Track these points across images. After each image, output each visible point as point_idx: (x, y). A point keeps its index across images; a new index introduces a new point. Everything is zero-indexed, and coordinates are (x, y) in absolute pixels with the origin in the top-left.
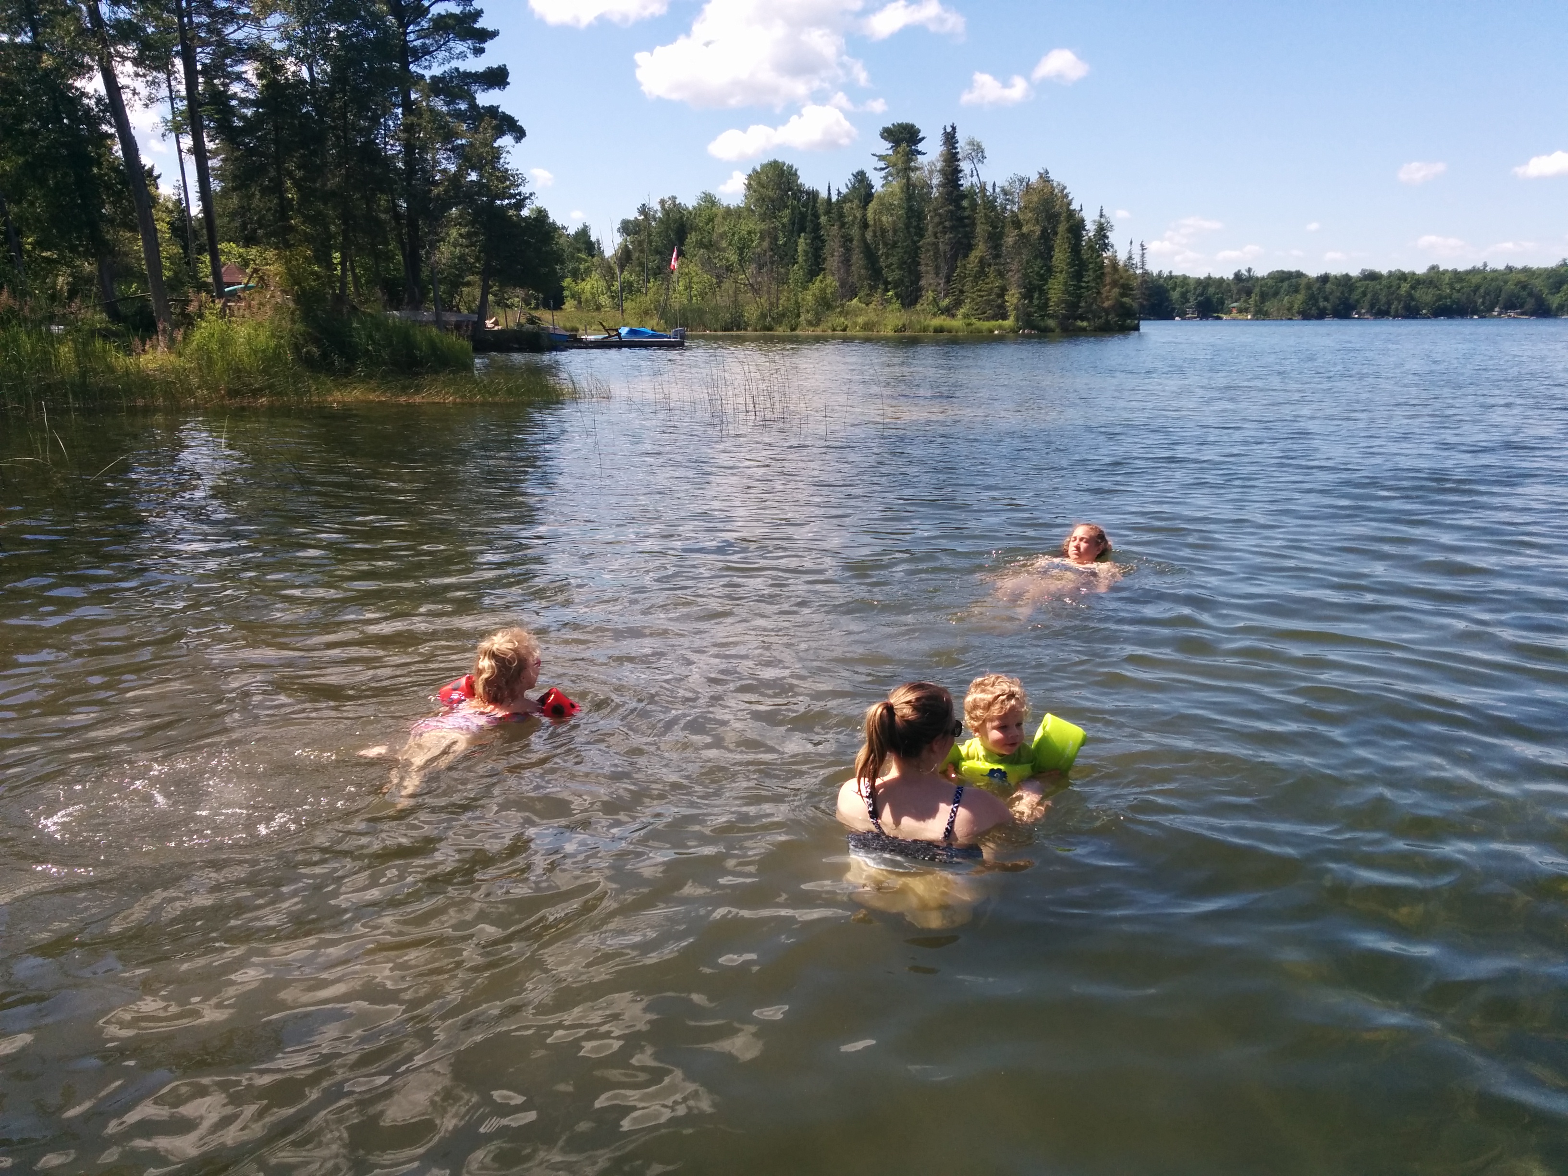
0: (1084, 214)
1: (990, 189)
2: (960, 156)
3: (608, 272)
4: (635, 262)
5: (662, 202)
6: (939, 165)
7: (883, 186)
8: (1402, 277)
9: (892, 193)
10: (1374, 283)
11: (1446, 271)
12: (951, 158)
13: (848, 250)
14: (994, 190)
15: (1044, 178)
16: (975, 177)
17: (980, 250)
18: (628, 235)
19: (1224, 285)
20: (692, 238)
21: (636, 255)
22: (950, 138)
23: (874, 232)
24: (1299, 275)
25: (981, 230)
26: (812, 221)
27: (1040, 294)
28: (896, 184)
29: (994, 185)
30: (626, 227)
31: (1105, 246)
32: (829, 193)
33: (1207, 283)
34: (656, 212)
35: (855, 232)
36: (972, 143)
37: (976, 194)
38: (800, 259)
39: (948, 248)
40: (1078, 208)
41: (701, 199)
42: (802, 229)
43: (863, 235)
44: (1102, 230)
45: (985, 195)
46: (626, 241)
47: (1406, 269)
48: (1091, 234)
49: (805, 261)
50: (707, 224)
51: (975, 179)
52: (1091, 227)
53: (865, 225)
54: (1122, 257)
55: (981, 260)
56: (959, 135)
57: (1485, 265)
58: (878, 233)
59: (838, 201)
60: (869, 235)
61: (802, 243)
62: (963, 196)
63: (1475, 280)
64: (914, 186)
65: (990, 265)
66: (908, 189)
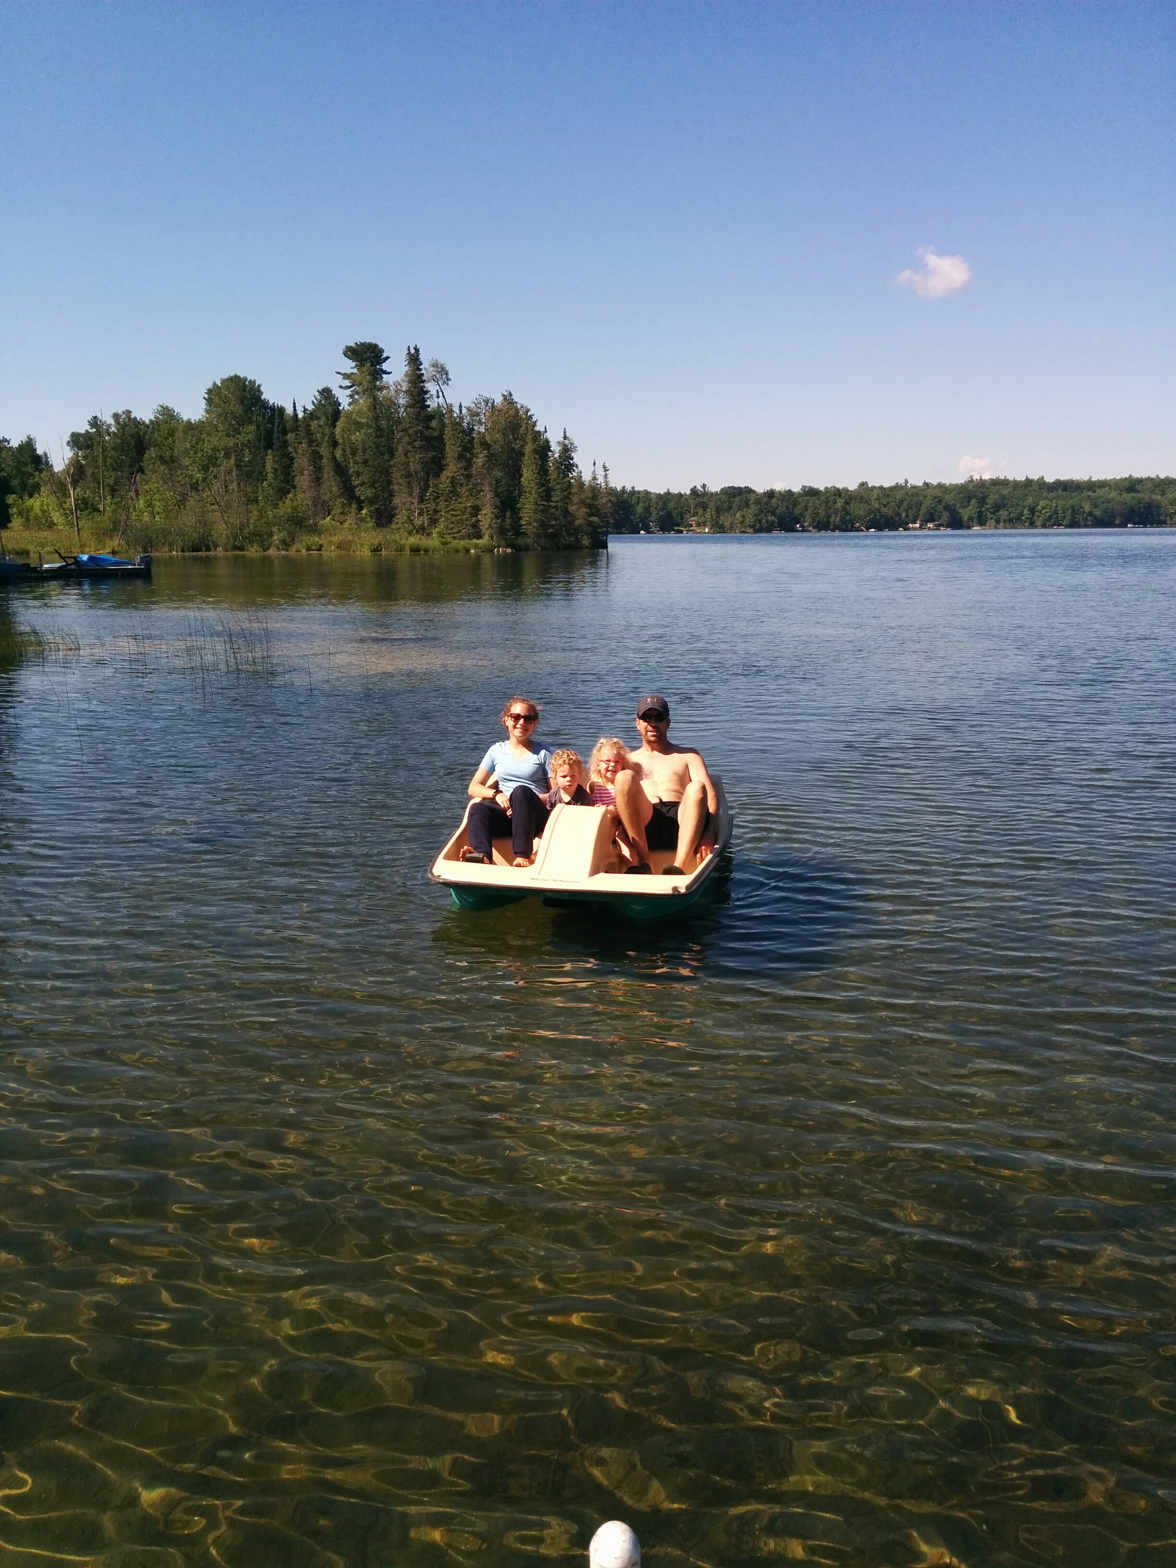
0: (548, 435)
1: (456, 410)
2: (424, 378)
3: (60, 489)
4: (89, 478)
5: (116, 416)
6: (405, 387)
7: (350, 404)
8: (838, 493)
9: (360, 412)
10: (813, 498)
11: (874, 488)
12: (416, 379)
13: (319, 469)
14: (461, 411)
15: (508, 399)
16: (441, 399)
17: (452, 469)
18: (80, 449)
19: (683, 500)
20: (152, 453)
21: (89, 472)
22: (414, 359)
23: (344, 450)
24: (749, 490)
25: (451, 450)
26: (278, 438)
27: (512, 514)
28: (363, 402)
29: (460, 406)
30: (76, 440)
31: (570, 467)
32: (295, 410)
33: (666, 498)
34: (109, 426)
35: (324, 450)
36: (435, 365)
37: (443, 415)
38: (270, 476)
39: (419, 467)
40: (542, 430)
41: (158, 412)
42: (269, 446)
43: (333, 454)
44: (567, 450)
45: (452, 416)
46: (78, 456)
47: (840, 486)
48: (557, 455)
49: (274, 479)
50: (166, 439)
51: (441, 400)
52: (555, 448)
53: (334, 444)
54: (587, 478)
55: (453, 480)
56: (422, 357)
57: (906, 482)
58: (348, 450)
59: (304, 418)
60: (338, 453)
61: (270, 461)
62: (431, 417)
63: (899, 495)
64: (381, 404)
65: (461, 485)
66: (375, 408)
